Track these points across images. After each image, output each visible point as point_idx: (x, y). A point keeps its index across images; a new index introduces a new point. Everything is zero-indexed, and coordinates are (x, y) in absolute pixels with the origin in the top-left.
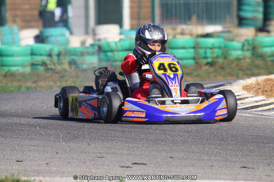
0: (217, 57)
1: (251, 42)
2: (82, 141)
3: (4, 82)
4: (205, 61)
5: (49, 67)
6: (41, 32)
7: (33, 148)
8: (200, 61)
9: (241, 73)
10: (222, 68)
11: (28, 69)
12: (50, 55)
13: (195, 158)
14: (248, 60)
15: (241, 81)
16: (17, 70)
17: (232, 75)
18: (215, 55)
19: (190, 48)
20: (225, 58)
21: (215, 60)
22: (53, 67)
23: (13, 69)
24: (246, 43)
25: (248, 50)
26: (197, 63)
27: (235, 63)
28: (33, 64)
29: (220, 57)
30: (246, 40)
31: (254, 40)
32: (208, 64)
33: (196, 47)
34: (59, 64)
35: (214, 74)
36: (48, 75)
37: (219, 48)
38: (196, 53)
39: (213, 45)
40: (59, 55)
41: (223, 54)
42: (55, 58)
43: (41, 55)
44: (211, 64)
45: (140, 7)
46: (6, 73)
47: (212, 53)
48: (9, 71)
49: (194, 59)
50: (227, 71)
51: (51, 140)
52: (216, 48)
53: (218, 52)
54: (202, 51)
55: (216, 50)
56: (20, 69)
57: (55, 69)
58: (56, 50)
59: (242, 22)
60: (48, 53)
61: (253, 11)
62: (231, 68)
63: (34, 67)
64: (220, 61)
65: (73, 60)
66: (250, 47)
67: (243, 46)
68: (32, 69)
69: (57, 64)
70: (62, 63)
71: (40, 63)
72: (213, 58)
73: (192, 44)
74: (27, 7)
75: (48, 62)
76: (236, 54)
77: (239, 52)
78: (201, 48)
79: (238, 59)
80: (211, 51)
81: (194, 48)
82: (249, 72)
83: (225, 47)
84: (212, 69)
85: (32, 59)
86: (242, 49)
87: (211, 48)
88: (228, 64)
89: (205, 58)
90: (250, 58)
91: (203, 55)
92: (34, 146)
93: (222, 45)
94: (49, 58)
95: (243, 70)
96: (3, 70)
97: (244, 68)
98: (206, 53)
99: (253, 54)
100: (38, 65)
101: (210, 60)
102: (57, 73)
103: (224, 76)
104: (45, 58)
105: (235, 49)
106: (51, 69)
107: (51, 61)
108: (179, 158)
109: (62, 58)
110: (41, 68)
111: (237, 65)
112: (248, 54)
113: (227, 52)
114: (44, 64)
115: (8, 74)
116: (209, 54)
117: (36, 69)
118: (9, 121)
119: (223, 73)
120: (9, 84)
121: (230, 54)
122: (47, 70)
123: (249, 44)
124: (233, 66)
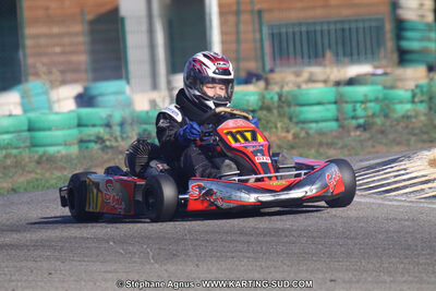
0: (374, 115)
1: (425, 89)
2: (185, 261)
3: (39, 171)
4: (354, 122)
5: (108, 143)
6: (86, 89)
7: (110, 275)
8: (346, 122)
9: (413, 139)
10: (382, 132)
11: (74, 150)
12: (108, 125)
13: (370, 279)
14: (423, 118)
15: (426, 153)
16: (58, 152)
17: (399, 144)
18: (370, 113)
19: (330, 103)
20: (386, 116)
21: (371, 120)
22: (114, 144)
23: (52, 150)
24: (417, 91)
25: (421, 102)
26: (342, 126)
27: (402, 124)
28: (81, 141)
29: (378, 116)
30: (417, 86)
31: (430, 86)
32: (359, 127)
33: (339, 101)
34: (123, 138)
35: (370, 143)
36: (106, 157)
37: (376, 100)
38: (339, 110)
39: (365, 96)
40: (122, 125)
41: (382, 110)
42: (117, 129)
43: (94, 126)
44: (364, 127)
45: (238, 41)
46: (41, 157)
47: (365, 109)
48: (45, 153)
49: (337, 120)
50: (391, 137)
51: (135, 262)
52: (371, 101)
53: (373, 107)
54: (349, 107)
55: (372, 105)
56: (63, 150)
57: (117, 147)
58: (117, 116)
59: (404, 57)
60: (105, 122)
61: (421, 40)
62: (396, 131)
63: (85, 145)
64: (378, 121)
65: (145, 130)
66: (425, 98)
67: (414, 96)
68: (80, 148)
69: (119, 139)
70: (128, 137)
71: (92, 138)
72: (367, 117)
73: (332, 97)
74: (58, 49)
75: (106, 137)
76: (403, 109)
77: (409, 106)
78: (347, 102)
79: (406, 117)
80: (363, 106)
81: (335, 103)
82: (425, 137)
83: (385, 98)
84: (367, 135)
85: (80, 132)
86: (413, 102)
87: (362, 102)
88: (391, 126)
89: (355, 118)
90: (425, 115)
91: (352, 114)
92: (110, 272)
93: (381, 96)
94: (108, 129)
95: (415, 135)
96: (36, 152)
97: (417, 131)
98: (355, 110)
99: (430, 109)
100: (90, 141)
101: (361, 121)
102: (121, 153)
103: (386, 145)
104: (101, 131)
105: (401, 102)
106: (112, 147)
107: (111, 134)
108: (344, 282)
109: (128, 128)
110: (95, 147)
111: (407, 127)
112: (422, 108)
113: (388, 106)
114: (99, 140)
115: (44, 158)
116: (360, 112)
117: (87, 148)
118: (65, 234)
119: (384, 141)
120: (47, 175)
121: (394, 111)
122: (105, 148)
123: (422, 92)
124: (399, 128)
